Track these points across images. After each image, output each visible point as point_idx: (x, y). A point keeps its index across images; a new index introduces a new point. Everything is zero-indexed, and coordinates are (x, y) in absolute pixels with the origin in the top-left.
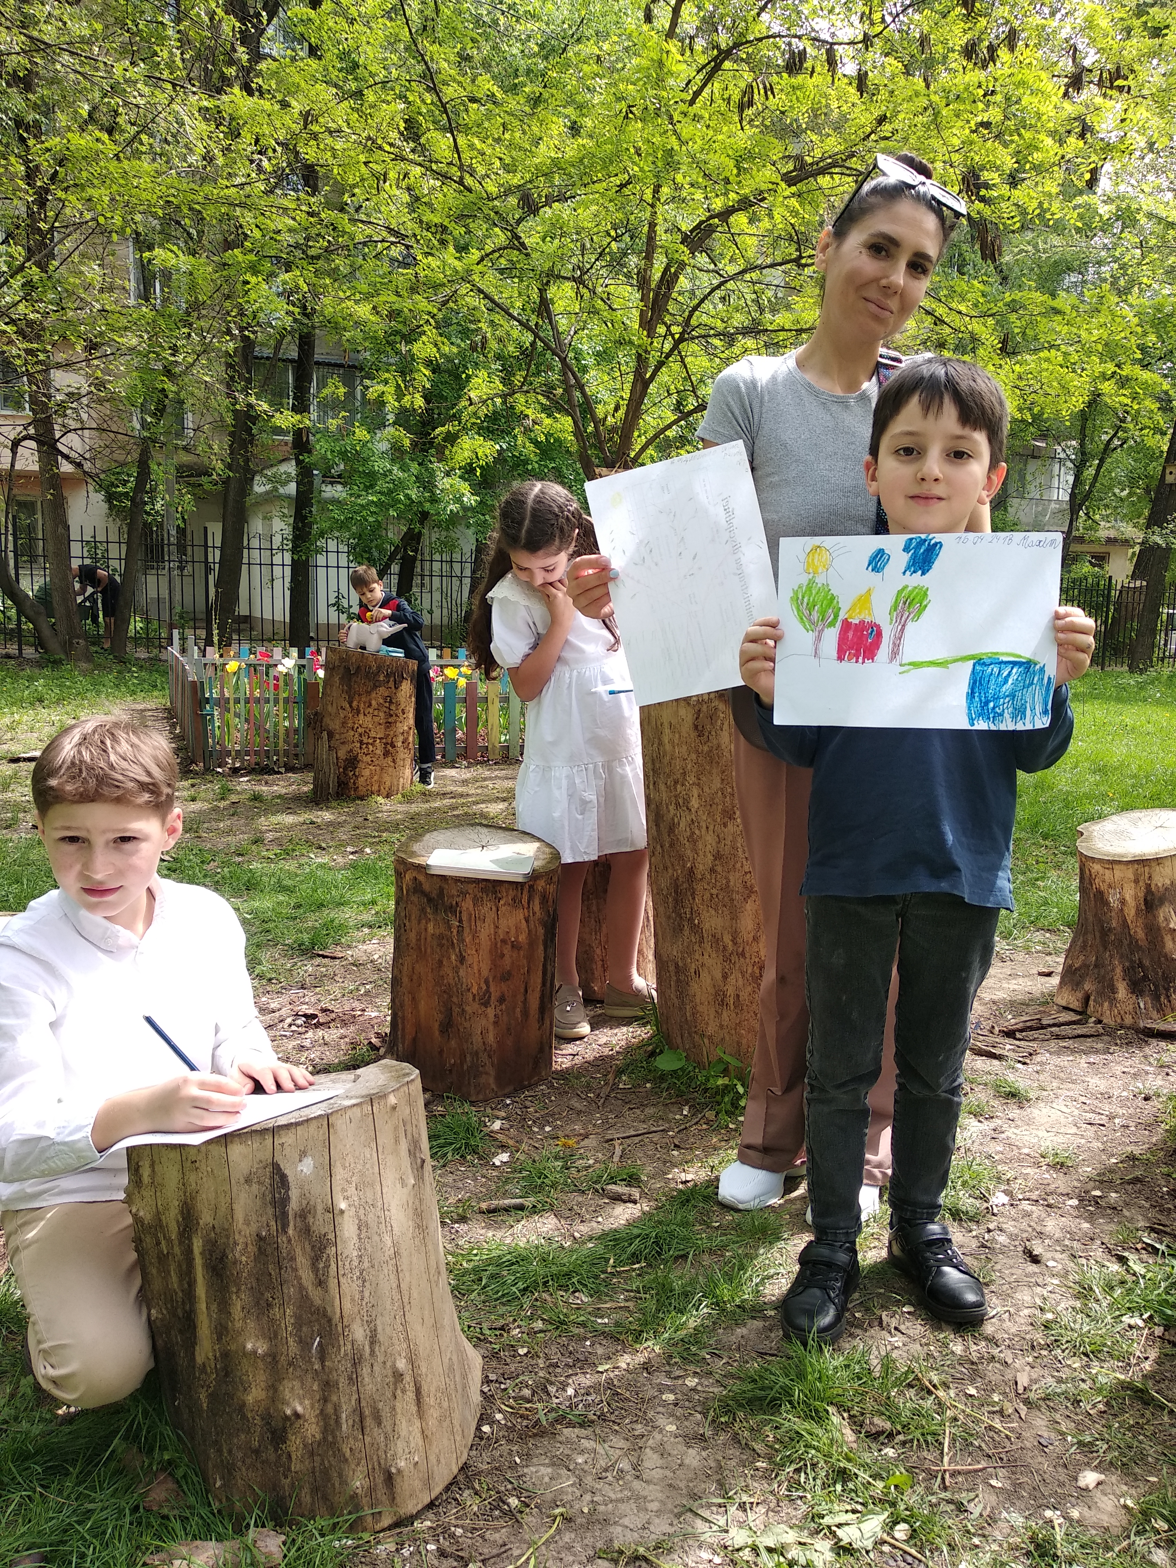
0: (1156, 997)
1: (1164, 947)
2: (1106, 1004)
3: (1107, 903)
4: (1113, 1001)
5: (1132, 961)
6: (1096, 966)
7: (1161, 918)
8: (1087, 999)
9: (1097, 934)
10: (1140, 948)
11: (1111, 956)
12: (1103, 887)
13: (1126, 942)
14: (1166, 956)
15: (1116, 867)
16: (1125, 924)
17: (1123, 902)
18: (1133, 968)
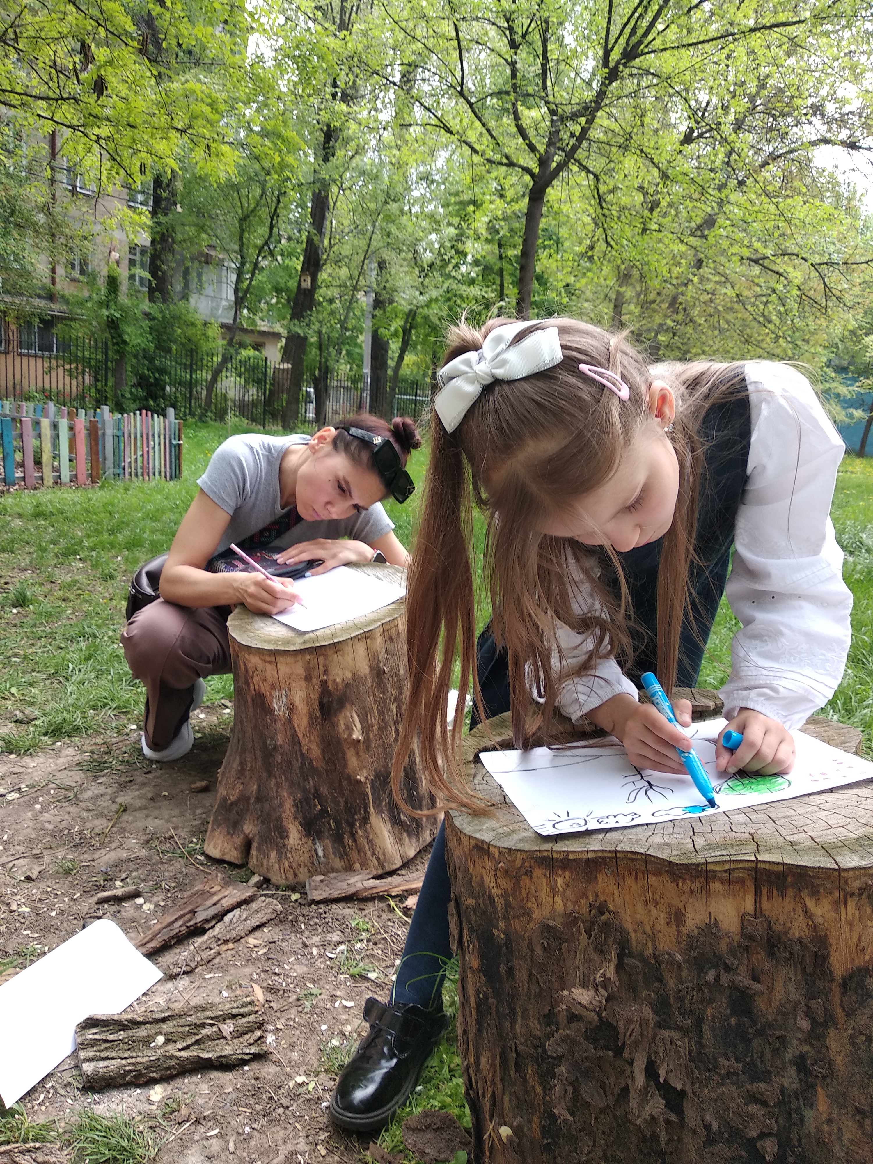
0: (338, 839)
1: (345, 766)
2: (273, 854)
3: (270, 711)
4: (282, 849)
5: (304, 790)
6: (259, 799)
7: (342, 727)
8: (247, 846)
9: (259, 753)
10: (314, 771)
11: (278, 785)
12: (264, 689)
13: (297, 764)
14: (349, 778)
15: (281, 659)
16: (294, 739)
17: (291, 708)
18: (307, 800)
